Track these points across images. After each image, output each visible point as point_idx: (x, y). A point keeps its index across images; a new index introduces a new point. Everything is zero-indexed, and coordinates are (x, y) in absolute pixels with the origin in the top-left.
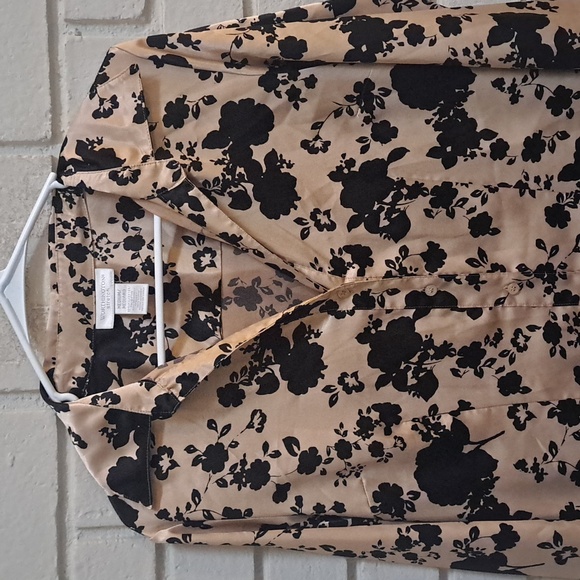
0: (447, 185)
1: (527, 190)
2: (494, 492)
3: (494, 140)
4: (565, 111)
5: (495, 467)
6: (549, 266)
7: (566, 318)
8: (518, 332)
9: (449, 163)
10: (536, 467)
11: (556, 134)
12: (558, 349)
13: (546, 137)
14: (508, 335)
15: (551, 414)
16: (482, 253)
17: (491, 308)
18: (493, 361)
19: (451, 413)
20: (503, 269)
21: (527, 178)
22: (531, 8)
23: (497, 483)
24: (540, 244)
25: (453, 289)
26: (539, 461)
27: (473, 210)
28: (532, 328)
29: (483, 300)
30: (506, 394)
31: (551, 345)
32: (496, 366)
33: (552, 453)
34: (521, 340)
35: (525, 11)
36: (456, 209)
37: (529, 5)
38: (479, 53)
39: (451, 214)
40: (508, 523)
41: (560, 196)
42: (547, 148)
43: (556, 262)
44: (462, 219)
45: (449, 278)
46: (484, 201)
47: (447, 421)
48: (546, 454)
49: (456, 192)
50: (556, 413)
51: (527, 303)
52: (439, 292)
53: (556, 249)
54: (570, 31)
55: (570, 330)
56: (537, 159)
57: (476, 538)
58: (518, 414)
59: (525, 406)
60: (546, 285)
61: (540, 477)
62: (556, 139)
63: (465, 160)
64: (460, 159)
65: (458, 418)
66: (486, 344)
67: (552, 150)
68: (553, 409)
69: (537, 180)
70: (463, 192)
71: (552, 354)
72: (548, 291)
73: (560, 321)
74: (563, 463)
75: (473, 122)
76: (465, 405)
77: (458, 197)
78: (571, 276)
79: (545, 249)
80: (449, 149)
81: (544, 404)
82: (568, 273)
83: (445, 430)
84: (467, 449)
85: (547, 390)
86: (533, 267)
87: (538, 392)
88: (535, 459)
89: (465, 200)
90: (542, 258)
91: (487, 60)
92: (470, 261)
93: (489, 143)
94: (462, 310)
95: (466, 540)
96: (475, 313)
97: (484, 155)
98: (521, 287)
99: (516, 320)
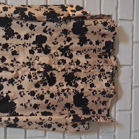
0: (7, 44)
1: (25, 46)
2: (15, 110)
3: (18, 35)
4: (33, 29)
5: (16, 105)
6: (30, 62)
7: (33, 73)
8: (22, 76)
9: (7, 39)
10: (25, 105)
11: (32, 34)
12: (31, 80)
13: (29, 35)
14: (20, 77)
15: (29, 94)
16: (15, 59)
17: (16, 71)
18: (16, 82)
19: (6, 94)
20: (19, 63)
21: (25, 43)
22: (26, 7)
23: (16, 109)
24: (28, 58)
25: (7, 66)
26: (26, 104)
27: (12, 50)
28: (25, 76)
29: (14, 69)
30: (19, 90)
31: (29, 79)
32: (17, 84)
33: (29, 102)
34: (23, 78)
35: (25, 7)
36: (8, 49)
37: (26, 6)
38: (12, 16)
39: (7, 50)
40: (17, 117)
41: (32, 48)
42: (29, 37)
43: (31, 61)
44: (10, 51)
45: (6, 64)
46: (15, 48)
47: (5, 95)
48: (27, 102)
49: (9, 45)
50: (30, 94)
51: (24, 70)
52: (4, 67)
53: (31, 59)
54: (32, 12)
55: (34, 76)
56: (27, 39)
57: (9, 120)
58: (21, 94)
59: (23, 92)
60: (29, 66)
61: (26, 107)
62: (31, 35)
63: (11, 39)
64: (10, 38)
65: (8, 94)
66: (15, 79)
67: (31, 37)
68: (29, 93)
69: (27, 44)
70: (10, 46)
71: (30, 81)
72: (29, 68)
73: (32, 74)
74: (31, 104)
75: (13, 31)
76: (9, 92)
77: (9, 47)
78: (34, 65)
79: (29, 59)
80: (7, 36)
81: (27, 92)
82: (33, 64)
83: (4, 97)
84: (9, 101)
85: (28, 89)
86: (26, 62)
87: (26, 89)
88: (25, 103)
89: (11, 47)
90: (28, 61)
91: (14, 17)
92: (12, 61)
93: (17, 35)
94: (10, 71)
95: (7, 121)
96: (12, 72)
97: (15, 38)
98: (23, 67)
99: (22, 74)
